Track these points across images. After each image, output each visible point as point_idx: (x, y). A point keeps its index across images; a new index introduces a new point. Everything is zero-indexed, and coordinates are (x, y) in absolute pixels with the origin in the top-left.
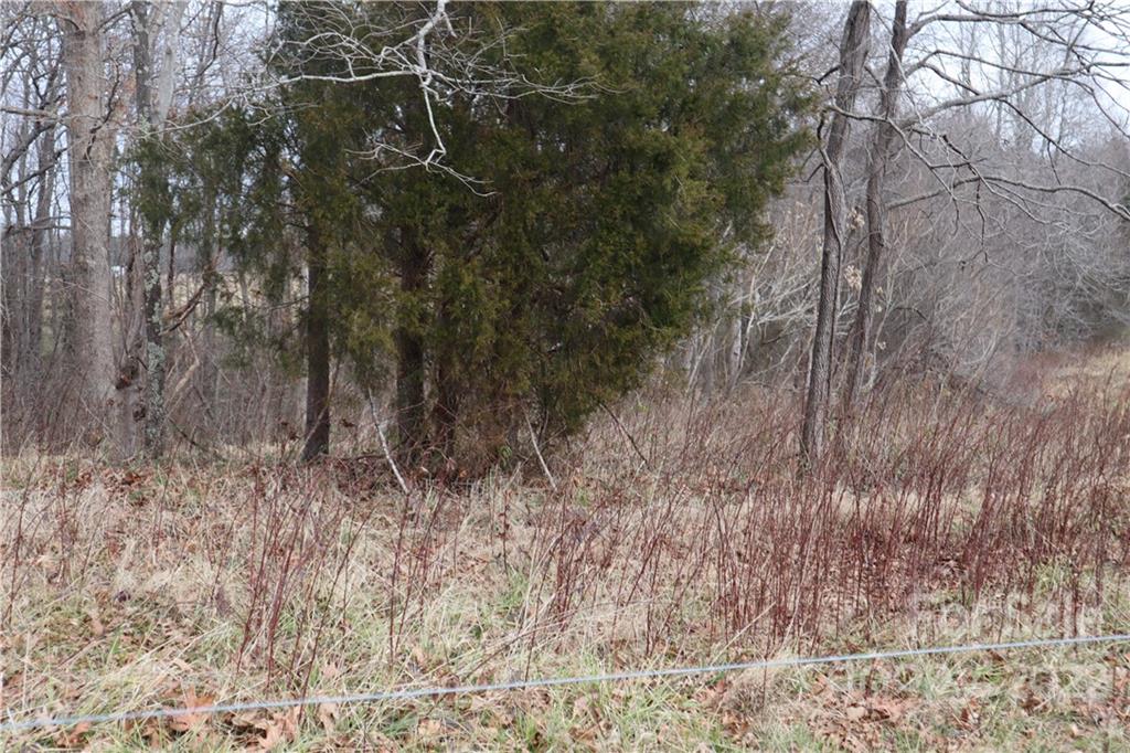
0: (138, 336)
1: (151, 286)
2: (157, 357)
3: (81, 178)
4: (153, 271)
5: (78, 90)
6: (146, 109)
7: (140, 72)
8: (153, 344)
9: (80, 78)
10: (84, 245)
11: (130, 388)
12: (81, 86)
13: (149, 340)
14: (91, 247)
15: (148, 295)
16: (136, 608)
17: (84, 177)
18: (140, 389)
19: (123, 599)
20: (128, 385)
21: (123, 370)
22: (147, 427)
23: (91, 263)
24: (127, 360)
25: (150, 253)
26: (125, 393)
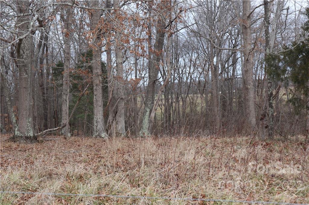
0: (266, 106)
1: (270, 93)
2: (272, 112)
3: (246, 65)
4: (270, 89)
5: (246, 42)
6: (268, 46)
7: (267, 36)
8: (270, 108)
9: (246, 39)
10: (247, 82)
11: (264, 120)
12: (246, 41)
13: (269, 107)
14: (249, 83)
15: (269, 95)
16: (276, 179)
17: (247, 64)
18: (266, 120)
19: (273, 176)
20: (263, 119)
21: (262, 115)
22: (269, 130)
23: (249, 87)
24: (263, 113)
25: (269, 84)
26: (263, 121)
